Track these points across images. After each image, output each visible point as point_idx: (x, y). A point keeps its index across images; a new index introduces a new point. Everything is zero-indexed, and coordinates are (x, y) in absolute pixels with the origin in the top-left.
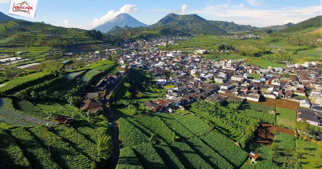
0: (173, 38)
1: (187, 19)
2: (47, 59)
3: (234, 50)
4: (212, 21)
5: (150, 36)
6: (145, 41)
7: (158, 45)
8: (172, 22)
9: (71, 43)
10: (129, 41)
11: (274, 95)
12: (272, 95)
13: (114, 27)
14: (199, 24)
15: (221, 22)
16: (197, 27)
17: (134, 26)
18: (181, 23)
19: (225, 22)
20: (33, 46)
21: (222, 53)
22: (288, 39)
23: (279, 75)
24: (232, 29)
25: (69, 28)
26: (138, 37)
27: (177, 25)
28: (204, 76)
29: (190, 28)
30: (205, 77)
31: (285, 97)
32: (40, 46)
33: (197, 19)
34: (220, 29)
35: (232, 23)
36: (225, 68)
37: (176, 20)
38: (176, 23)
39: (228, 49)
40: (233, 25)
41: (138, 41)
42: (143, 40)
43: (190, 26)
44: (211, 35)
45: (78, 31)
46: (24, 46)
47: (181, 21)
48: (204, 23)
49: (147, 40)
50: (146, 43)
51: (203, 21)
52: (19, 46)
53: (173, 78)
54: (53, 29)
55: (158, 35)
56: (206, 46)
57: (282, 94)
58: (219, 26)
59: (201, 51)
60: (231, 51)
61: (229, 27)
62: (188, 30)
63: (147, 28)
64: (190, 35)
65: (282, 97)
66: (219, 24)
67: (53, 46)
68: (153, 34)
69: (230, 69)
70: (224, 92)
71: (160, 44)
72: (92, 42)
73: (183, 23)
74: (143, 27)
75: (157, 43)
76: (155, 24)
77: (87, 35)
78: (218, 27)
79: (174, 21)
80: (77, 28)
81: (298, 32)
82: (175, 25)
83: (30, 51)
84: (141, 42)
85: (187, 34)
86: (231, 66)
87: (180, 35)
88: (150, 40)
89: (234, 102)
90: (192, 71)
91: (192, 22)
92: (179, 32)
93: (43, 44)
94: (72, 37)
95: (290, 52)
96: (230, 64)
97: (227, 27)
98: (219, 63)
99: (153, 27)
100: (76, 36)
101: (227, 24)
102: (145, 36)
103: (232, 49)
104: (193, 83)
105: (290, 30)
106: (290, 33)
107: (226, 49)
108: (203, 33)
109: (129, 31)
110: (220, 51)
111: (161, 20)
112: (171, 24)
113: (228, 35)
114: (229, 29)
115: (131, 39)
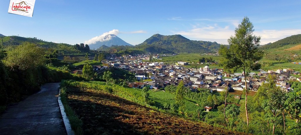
0: (158, 55)
1: (171, 39)
3: (214, 62)
4: (196, 41)
5: (135, 52)
6: (130, 56)
7: (143, 60)
8: (157, 42)
9: (61, 54)
10: (115, 56)
11: (242, 87)
12: (240, 88)
13: (102, 46)
14: (183, 44)
15: (205, 42)
16: (181, 46)
17: (120, 45)
18: (166, 42)
19: (209, 42)
21: (202, 64)
22: (267, 55)
23: (251, 77)
24: (215, 48)
25: (59, 44)
26: (123, 52)
27: (162, 44)
28: (181, 76)
29: (174, 47)
30: (182, 78)
31: (252, 90)
33: (181, 39)
34: (203, 48)
35: (215, 43)
36: (202, 73)
37: (161, 40)
38: (161, 42)
39: (208, 61)
40: (215, 45)
41: (123, 56)
42: (128, 55)
43: (174, 45)
44: (195, 53)
45: (67, 46)
47: (165, 41)
48: (188, 42)
49: (132, 56)
50: (131, 57)
51: (187, 41)
53: (152, 76)
54: (44, 44)
55: (142, 52)
56: (188, 60)
57: (249, 87)
58: (202, 45)
59: (182, 63)
60: (211, 63)
61: (213, 46)
62: (172, 49)
63: (133, 47)
64: (173, 53)
65: (250, 89)
66: (202, 44)
68: (138, 51)
69: (206, 73)
70: (197, 86)
71: (144, 59)
72: (80, 54)
73: (168, 42)
74: (129, 46)
75: (141, 58)
76: (140, 44)
77: (76, 48)
78: (201, 47)
79: (159, 41)
80: (66, 44)
81: (276, 49)
82: (160, 44)
84: (126, 57)
85: (171, 52)
86: (208, 71)
87: (164, 53)
88: (135, 56)
89: (204, 91)
90: (170, 74)
91: (176, 42)
92: (164, 50)
94: (61, 50)
95: (266, 65)
96: (207, 69)
97: (209, 47)
98: (197, 70)
99: (139, 46)
100: (65, 49)
101: (210, 44)
102: (130, 52)
103: (212, 62)
104: (170, 80)
105: (268, 48)
106: (268, 50)
107: (206, 61)
108: (186, 52)
109: (115, 48)
110: (200, 63)
111: (147, 40)
112: (156, 44)
113: (210, 53)
114: (212, 48)
115: (116, 54)
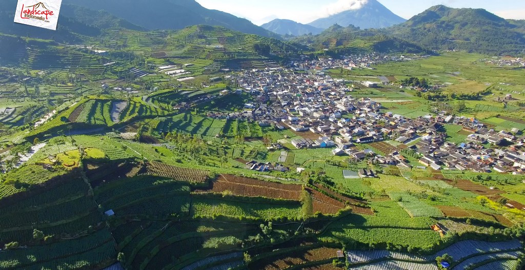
2: (203, 74)
20: (200, 58)
32: (205, 59)
46: (193, 57)
49: (335, 59)
50: (329, 62)
52: (189, 57)
54: (231, 34)
59: (367, 84)
60: (415, 88)
67: (215, 61)
72: (256, 58)
83: (195, 64)
93: (207, 57)
107: (411, 84)
109: (335, 38)
